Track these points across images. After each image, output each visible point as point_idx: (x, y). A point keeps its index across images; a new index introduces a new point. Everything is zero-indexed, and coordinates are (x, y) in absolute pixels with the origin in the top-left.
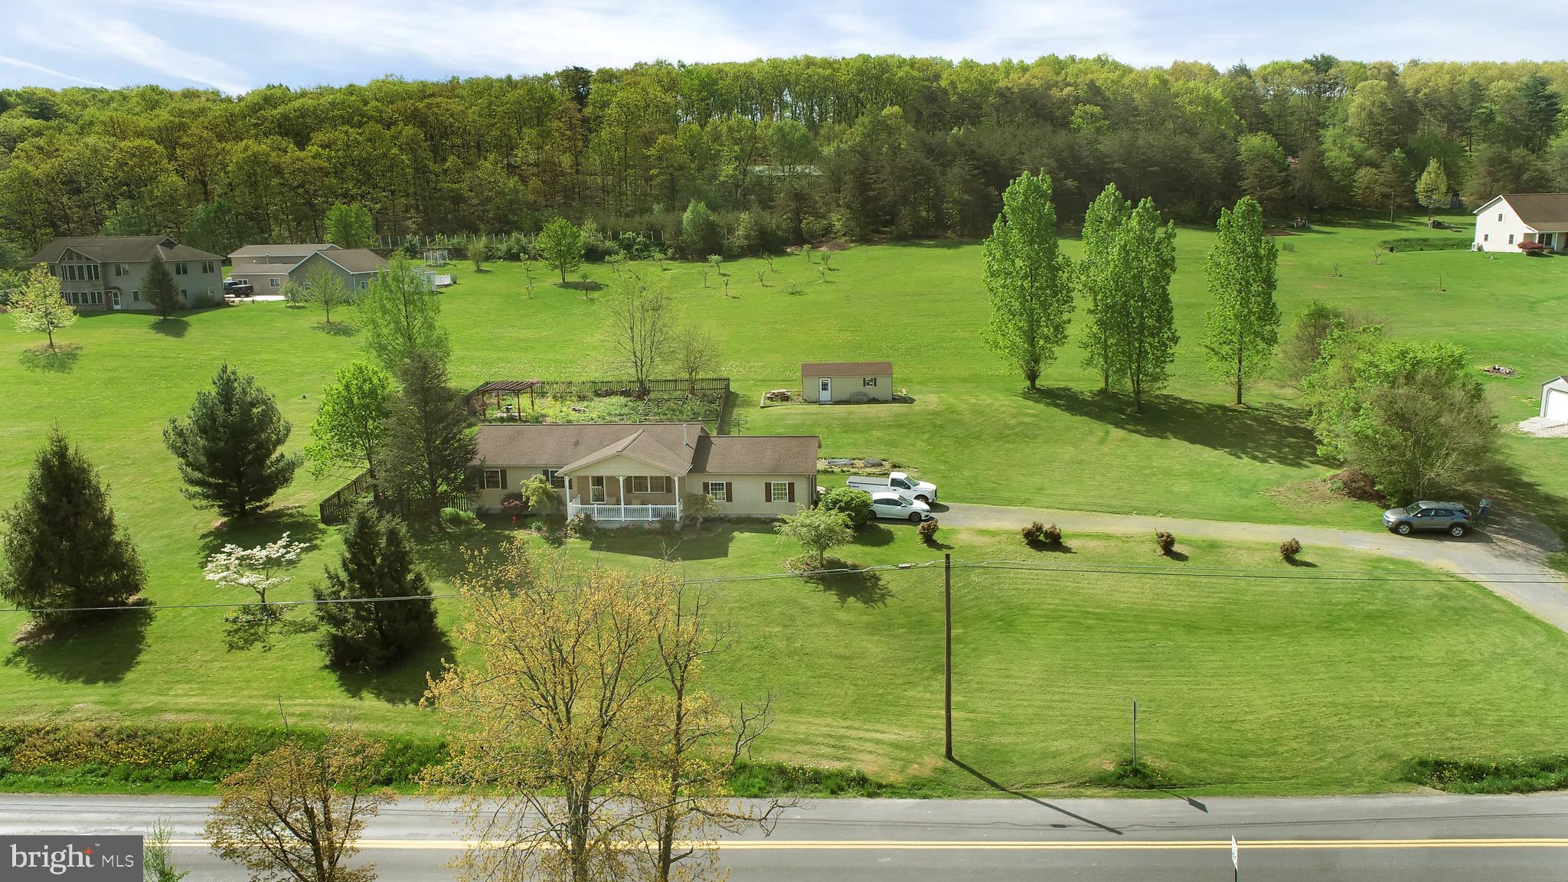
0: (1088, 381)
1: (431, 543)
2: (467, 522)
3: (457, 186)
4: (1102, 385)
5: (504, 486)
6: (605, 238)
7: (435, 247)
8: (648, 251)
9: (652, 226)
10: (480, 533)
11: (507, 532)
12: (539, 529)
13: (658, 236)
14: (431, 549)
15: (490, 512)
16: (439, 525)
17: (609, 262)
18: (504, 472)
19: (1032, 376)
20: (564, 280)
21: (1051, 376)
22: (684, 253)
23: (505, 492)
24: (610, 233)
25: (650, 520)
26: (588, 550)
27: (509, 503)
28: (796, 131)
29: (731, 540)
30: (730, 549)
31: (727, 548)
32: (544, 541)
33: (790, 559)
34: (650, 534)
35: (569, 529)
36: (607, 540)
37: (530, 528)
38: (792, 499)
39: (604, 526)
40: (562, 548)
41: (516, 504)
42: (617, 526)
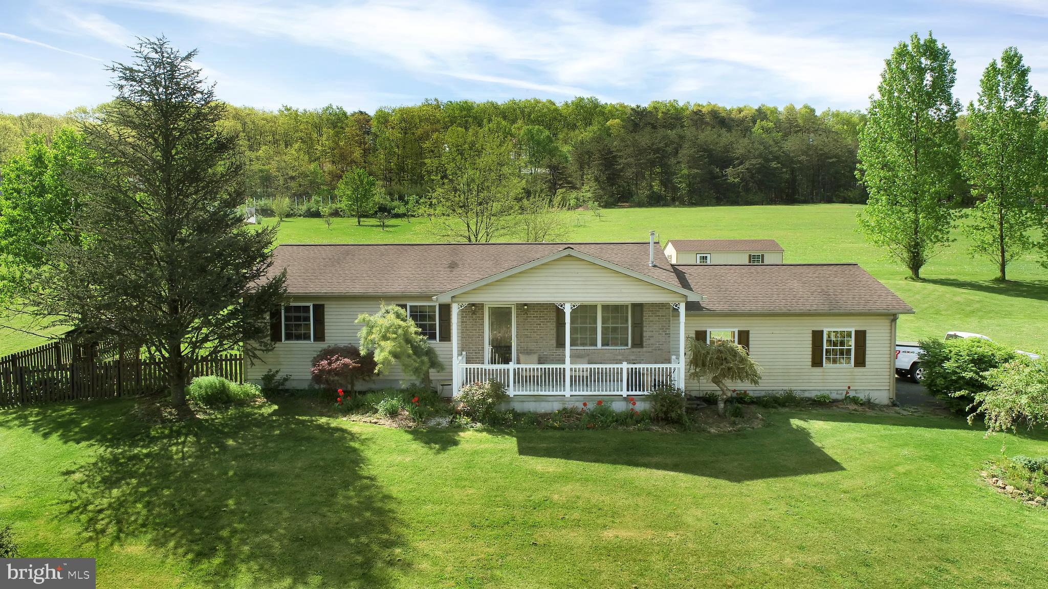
0: (981, 276)
1: (153, 440)
2: (241, 401)
4: (998, 277)
5: (320, 336)
10: (264, 422)
11: (323, 420)
12: (393, 414)
14: (147, 455)
15: (288, 385)
16: (182, 406)
18: (319, 311)
19: (916, 263)
20: (359, 222)
23: (321, 346)
24: (396, 196)
25: (625, 393)
26: (517, 455)
27: (329, 364)
28: (542, 132)
29: (808, 434)
30: (826, 451)
31: (819, 450)
32: (410, 437)
33: (984, 474)
34: (637, 422)
35: (459, 413)
36: (550, 433)
37: (376, 411)
38: (860, 362)
39: (531, 407)
40: (453, 450)
41: (346, 365)
42: (556, 407)
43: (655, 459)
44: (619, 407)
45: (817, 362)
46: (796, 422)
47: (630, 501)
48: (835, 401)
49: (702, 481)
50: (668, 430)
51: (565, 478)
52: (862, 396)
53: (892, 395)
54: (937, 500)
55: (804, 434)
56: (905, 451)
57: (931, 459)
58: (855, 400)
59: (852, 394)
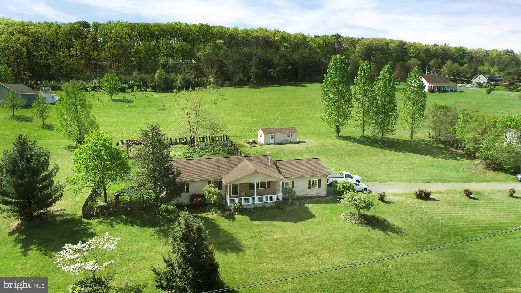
0: (358, 133)
3: (48, 61)
4: (362, 134)
5: (188, 191)
6: (121, 83)
7: (43, 86)
8: (140, 88)
9: (141, 78)
12: (216, 212)
13: (144, 83)
15: (183, 204)
16: (160, 214)
17: (128, 92)
18: (188, 184)
19: (338, 131)
20: (112, 98)
21: (344, 131)
22: (155, 89)
23: (189, 194)
24: (123, 81)
25: (268, 202)
26: (250, 221)
27: (197, 200)
28: (187, 47)
29: (308, 208)
30: (313, 213)
31: (311, 213)
32: (223, 218)
33: (342, 215)
34: (272, 209)
35: (232, 210)
36: (254, 214)
37: (211, 212)
38: (319, 187)
39: (247, 207)
40: (236, 221)
41: (201, 200)
42: (253, 206)
43: (279, 219)
44: (267, 205)
45: (310, 187)
46: (306, 205)
47: (277, 229)
48: (314, 197)
49: (289, 223)
50: (279, 210)
51: (262, 225)
52: (319, 195)
53: (326, 194)
54: (332, 223)
55: (307, 208)
56: (327, 211)
57: (332, 213)
58: (318, 196)
59: (317, 195)
